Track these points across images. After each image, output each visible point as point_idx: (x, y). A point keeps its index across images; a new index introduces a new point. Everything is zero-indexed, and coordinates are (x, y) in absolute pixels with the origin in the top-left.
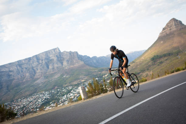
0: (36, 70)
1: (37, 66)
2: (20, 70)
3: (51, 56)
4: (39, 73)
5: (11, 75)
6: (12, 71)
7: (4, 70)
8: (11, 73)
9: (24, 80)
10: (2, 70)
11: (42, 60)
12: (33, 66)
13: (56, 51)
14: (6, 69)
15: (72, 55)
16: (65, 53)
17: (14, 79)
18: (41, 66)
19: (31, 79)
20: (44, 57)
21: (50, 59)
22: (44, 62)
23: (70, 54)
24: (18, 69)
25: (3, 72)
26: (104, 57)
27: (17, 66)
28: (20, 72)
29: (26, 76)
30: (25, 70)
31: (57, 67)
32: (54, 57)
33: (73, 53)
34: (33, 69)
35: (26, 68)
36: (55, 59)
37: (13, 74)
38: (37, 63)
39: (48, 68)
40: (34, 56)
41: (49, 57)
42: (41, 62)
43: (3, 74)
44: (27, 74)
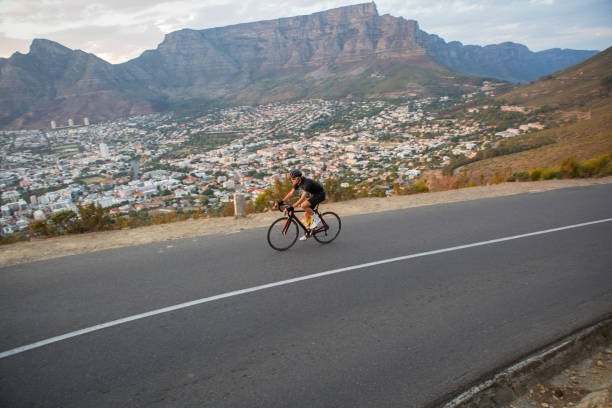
0: (315, 48)
1: (318, 39)
2: (281, 41)
3: (353, 20)
4: (320, 55)
5: (261, 49)
6: (265, 41)
7: (249, 36)
8: (261, 45)
9: (286, 66)
11: (332, 28)
12: (310, 37)
13: (366, 11)
14: (254, 33)
15: (404, 27)
16: (388, 19)
17: (265, 59)
18: (327, 40)
19: (300, 66)
20: (337, 20)
21: (351, 27)
22: (334, 32)
23: (399, 23)
24: (276, 39)
25: (246, 38)
26: (480, 47)
27: (275, 31)
28: (281, 45)
29: (291, 56)
30: (291, 42)
31: (362, 51)
32: (359, 25)
33: (407, 22)
34: (308, 44)
35: (294, 40)
36: (362, 30)
37: (265, 47)
38: (319, 32)
39: (342, 47)
40: (316, 13)
41: (350, 24)
42: (328, 31)
43: (246, 42)
44: (295, 54)
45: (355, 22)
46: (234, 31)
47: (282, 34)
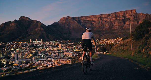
0: (114, 23)
1: (115, 21)
2: (100, 22)
3: (127, 15)
4: (117, 26)
5: (94, 24)
6: (94, 21)
7: (89, 20)
8: (93, 23)
9: (104, 29)
10: (87, 19)
11: (120, 17)
12: (112, 20)
13: (132, 12)
14: (90, 19)
15: (148, 16)
16: (142, 14)
17: (95, 27)
18: (118, 21)
19: (109, 29)
20: (121, 15)
21: (126, 17)
22: (121, 18)
23: (146, 16)
24: (99, 21)
25: (88, 20)
27: (98, 18)
28: (101, 23)
29: (105, 26)
30: (104, 22)
31: (133, 24)
32: (130, 16)
33: (149, 15)
34: (111, 23)
36: (132, 18)
37: (95, 23)
38: (115, 19)
39: (125, 23)
40: (113, 13)
41: (126, 16)
42: (118, 18)
43: (88, 22)
44: (107, 25)
45: (128, 16)
46: (84, 18)
47: (101, 19)
